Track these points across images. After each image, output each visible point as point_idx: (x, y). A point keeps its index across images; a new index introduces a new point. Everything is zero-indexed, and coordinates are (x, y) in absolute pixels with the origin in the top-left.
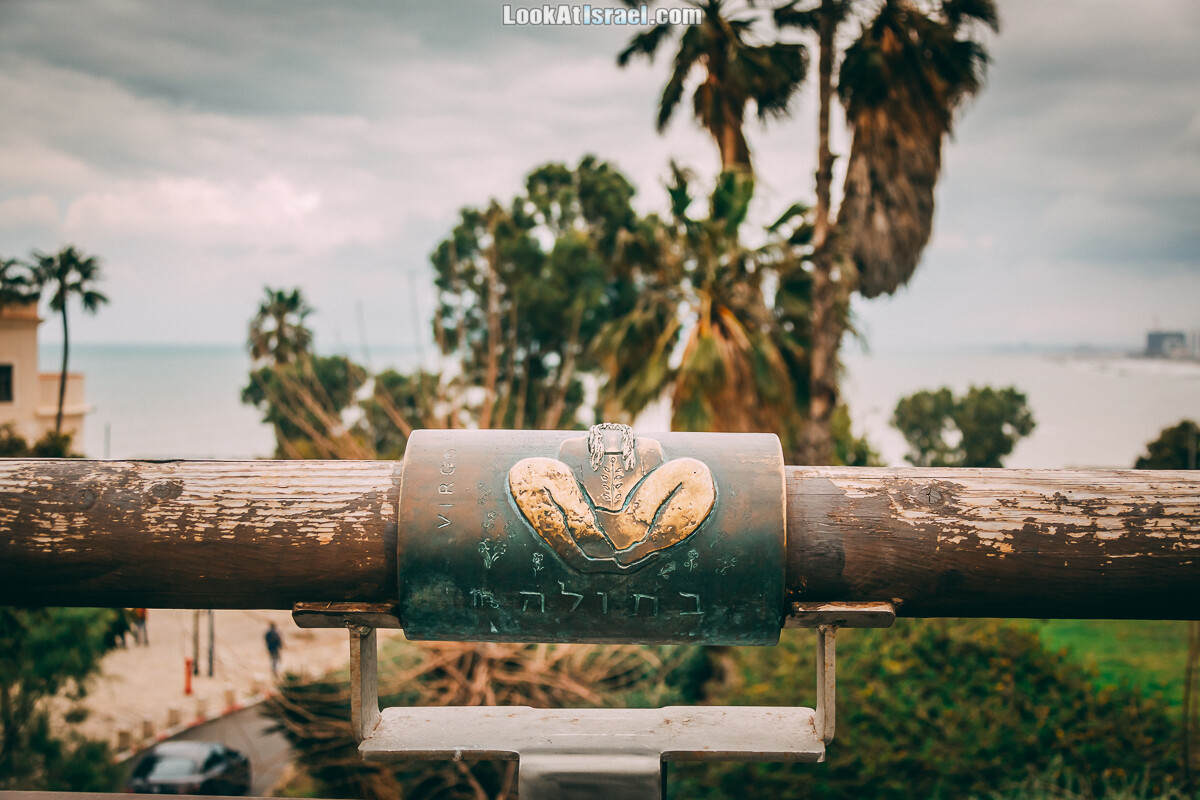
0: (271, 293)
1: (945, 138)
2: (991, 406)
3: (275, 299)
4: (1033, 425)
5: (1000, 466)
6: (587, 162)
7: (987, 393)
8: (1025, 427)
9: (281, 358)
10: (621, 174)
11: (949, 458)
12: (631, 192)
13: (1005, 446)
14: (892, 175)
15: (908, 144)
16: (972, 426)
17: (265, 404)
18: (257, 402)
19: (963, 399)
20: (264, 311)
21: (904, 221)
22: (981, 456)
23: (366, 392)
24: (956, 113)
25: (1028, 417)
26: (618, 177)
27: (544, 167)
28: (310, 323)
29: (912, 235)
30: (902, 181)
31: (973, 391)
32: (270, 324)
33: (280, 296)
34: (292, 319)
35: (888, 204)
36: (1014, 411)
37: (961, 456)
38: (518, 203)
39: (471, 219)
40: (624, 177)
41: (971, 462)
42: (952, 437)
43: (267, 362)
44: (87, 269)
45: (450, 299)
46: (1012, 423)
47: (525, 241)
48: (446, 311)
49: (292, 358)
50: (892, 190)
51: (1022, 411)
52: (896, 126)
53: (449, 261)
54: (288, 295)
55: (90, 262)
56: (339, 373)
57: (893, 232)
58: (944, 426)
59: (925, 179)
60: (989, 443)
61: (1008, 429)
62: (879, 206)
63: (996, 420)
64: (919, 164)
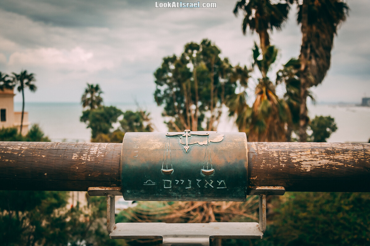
0: (89, 85)
1: (335, 35)
2: (323, 122)
3: (90, 87)
4: (336, 128)
5: (326, 142)
6: (204, 42)
7: (321, 118)
8: (334, 129)
9: (92, 106)
10: (216, 46)
11: (309, 139)
12: (219, 52)
13: (327, 135)
14: (318, 47)
15: (323, 36)
16: (317, 129)
17: (88, 122)
18: (85, 121)
19: (313, 120)
20: (87, 92)
21: (321, 62)
22: (319, 138)
23: (121, 118)
24: (338, 27)
25: (335, 126)
26: (215, 47)
27: (190, 43)
28: (102, 96)
29: (324, 66)
30: (321, 49)
31: (316, 117)
32: (89, 96)
33: (92, 86)
34: (96, 94)
35: (316, 56)
36: (330, 124)
37: (313, 138)
38: (183, 55)
39: (167, 61)
40: (217, 47)
41: (316, 140)
42: (310, 132)
43: (88, 108)
44: (30, 78)
45: (159, 87)
46: (329, 127)
47: (186, 68)
48: (158, 91)
49: (96, 107)
50: (317, 52)
51: (333, 124)
52: (319, 31)
53: (160, 76)
54: (95, 86)
55: (31, 75)
56: (113, 112)
57: (318, 65)
58: (307, 129)
59: (328, 48)
60: (322, 134)
61: (328, 130)
62: (313, 57)
63: (324, 127)
64: (326, 43)
